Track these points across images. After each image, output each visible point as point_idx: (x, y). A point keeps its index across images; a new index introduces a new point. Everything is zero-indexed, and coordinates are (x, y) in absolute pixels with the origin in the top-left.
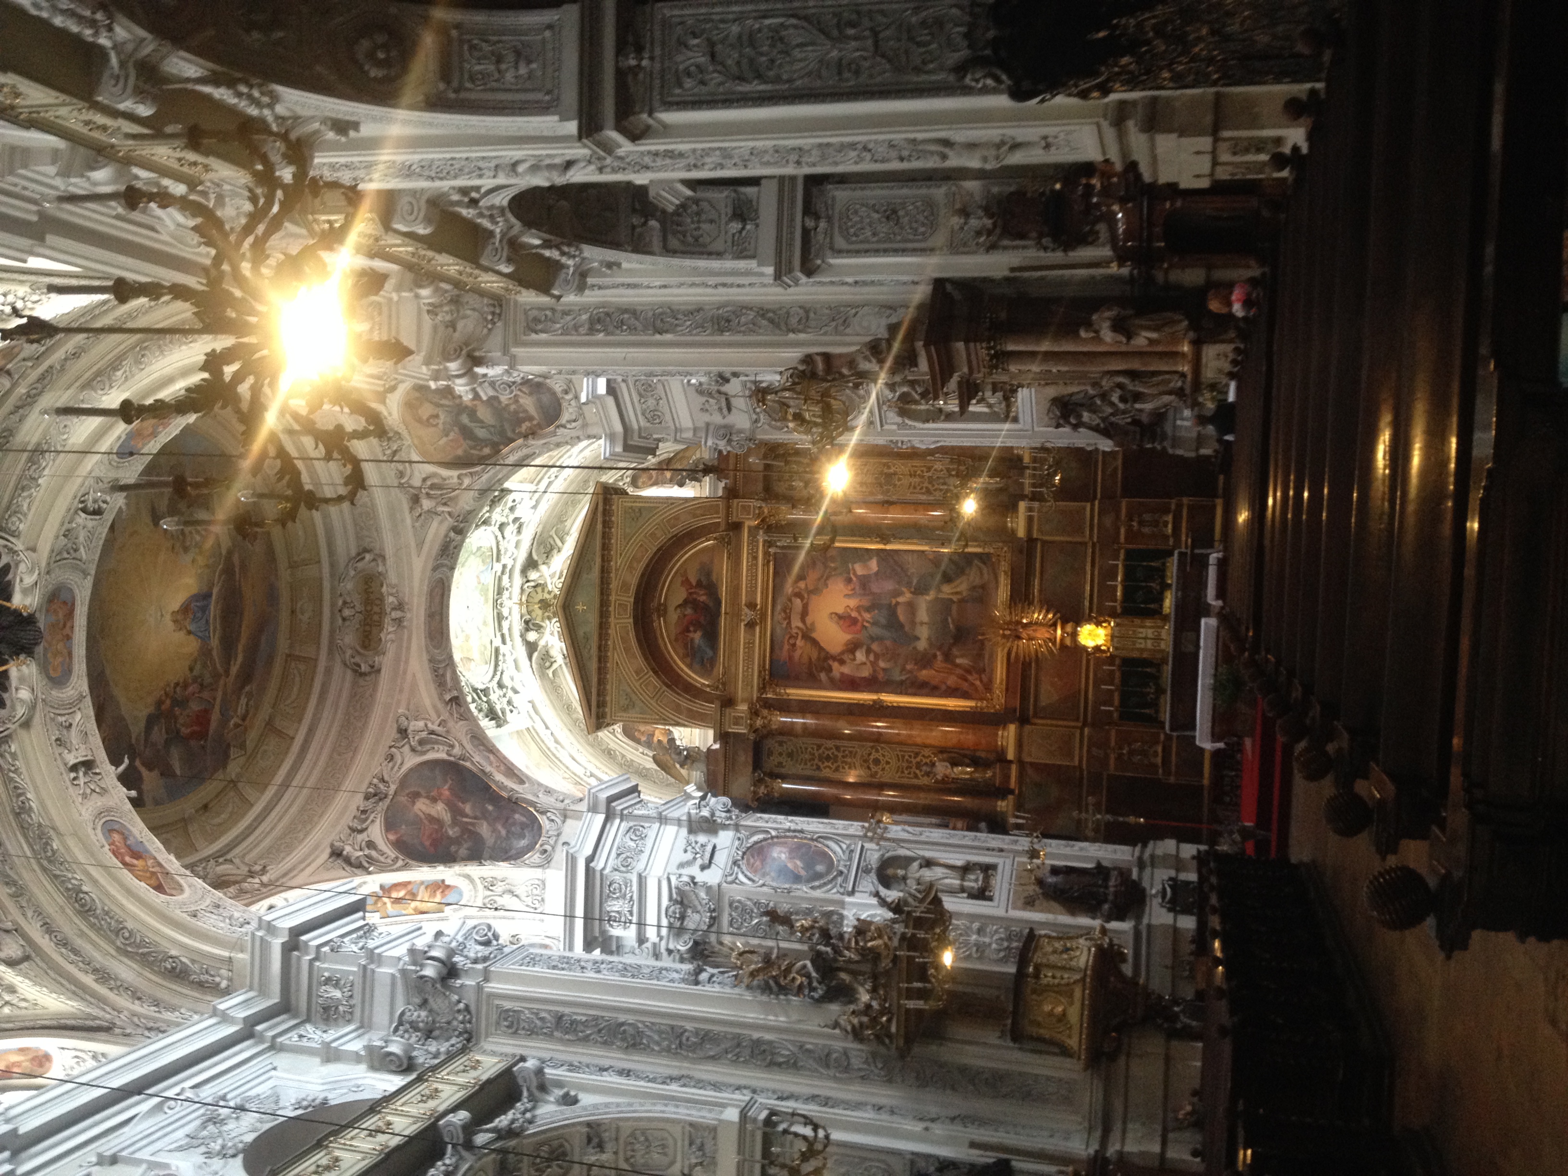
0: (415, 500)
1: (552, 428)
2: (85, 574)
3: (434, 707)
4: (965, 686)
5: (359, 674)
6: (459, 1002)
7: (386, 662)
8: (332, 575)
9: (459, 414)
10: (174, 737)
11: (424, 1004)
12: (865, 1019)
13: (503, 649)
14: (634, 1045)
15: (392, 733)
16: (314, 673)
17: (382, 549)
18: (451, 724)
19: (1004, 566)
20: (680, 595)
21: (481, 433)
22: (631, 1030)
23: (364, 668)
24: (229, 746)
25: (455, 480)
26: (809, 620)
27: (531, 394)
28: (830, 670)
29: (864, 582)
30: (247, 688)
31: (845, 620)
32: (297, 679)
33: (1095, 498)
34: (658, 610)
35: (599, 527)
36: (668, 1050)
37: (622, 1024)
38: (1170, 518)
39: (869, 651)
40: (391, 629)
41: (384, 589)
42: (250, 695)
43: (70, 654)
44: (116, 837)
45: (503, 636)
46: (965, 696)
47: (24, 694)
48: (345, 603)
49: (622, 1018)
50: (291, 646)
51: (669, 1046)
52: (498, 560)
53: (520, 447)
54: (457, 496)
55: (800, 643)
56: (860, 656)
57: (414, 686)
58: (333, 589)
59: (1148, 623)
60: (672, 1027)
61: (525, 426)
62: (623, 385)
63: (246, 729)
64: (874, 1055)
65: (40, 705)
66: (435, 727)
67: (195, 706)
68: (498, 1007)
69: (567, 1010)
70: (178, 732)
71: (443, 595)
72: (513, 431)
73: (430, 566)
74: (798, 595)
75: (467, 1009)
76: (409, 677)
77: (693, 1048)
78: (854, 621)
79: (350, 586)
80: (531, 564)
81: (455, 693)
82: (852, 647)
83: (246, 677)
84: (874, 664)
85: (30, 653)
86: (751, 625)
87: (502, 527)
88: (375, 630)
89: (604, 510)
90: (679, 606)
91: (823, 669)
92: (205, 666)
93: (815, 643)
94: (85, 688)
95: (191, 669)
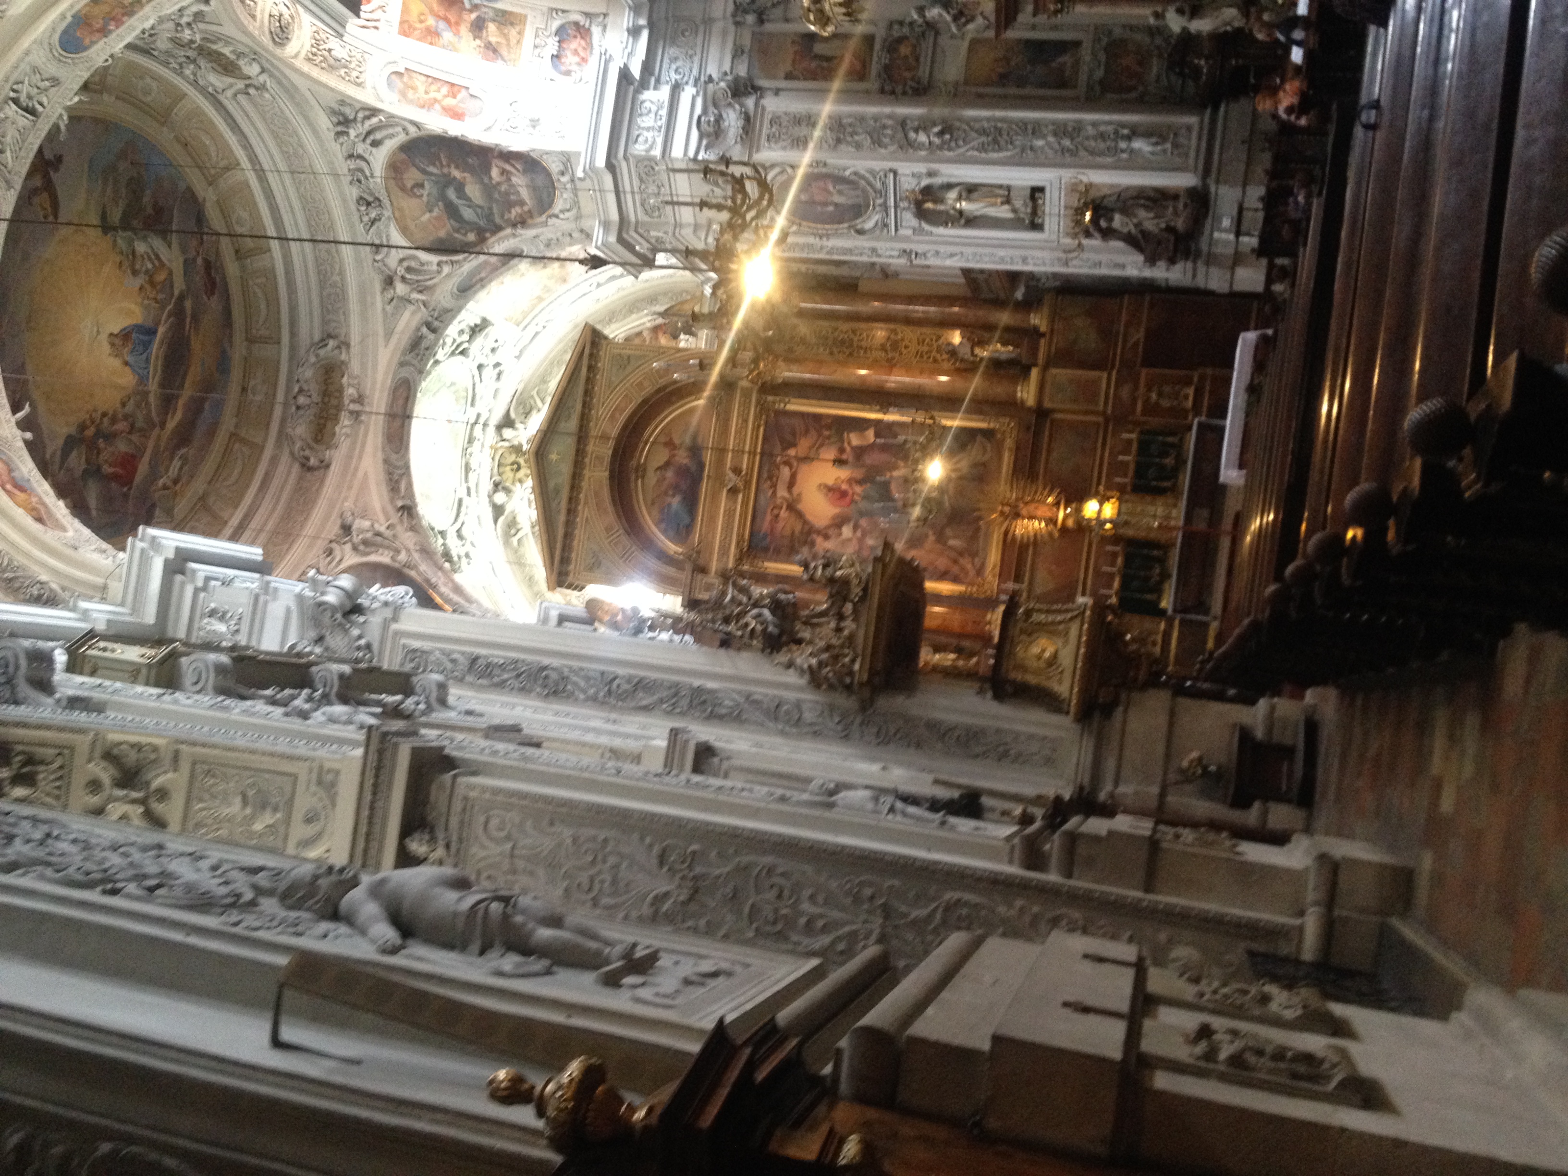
0: (389, 282)
1: (543, 218)
3: (384, 510)
4: (955, 569)
5: (306, 468)
6: (360, 637)
7: (337, 457)
8: (291, 358)
9: (446, 186)
10: (93, 471)
11: (320, 640)
12: (825, 656)
13: (466, 501)
14: (555, 693)
15: (333, 529)
16: (258, 460)
17: (347, 334)
18: (399, 529)
19: (1009, 443)
20: (661, 456)
21: (468, 214)
22: (554, 676)
23: (313, 462)
24: (153, 506)
25: (435, 267)
26: (796, 490)
27: (525, 172)
28: (813, 544)
29: (860, 452)
30: (183, 451)
31: (836, 493)
32: (240, 462)
33: (1113, 367)
34: (637, 470)
35: (584, 370)
36: (594, 699)
37: (545, 668)
38: (1191, 391)
39: (856, 527)
40: (347, 422)
41: (345, 380)
42: (185, 459)
45: (469, 489)
46: (956, 580)
48: (301, 391)
49: (546, 661)
50: (237, 426)
51: (597, 693)
52: (473, 404)
53: (507, 237)
54: (435, 285)
55: (784, 513)
56: (847, 531)
57: (364, 486)
58: (290, 372)
59: (1160, 501)
60: (603, 673)
61: (515, 211)
62: (624, 164)
63: (176, 494)
64: (832, 708)
66: (382, 529)
67: (122, 447)
68: (404, 646)
69: (483, 652)
70: (99, 468)
71: (407, 399)
72: (502, 216)
73: (396, 360)
74: (787, 463)
75: (368, 647)
76: (360, 474)
77: (623, 697)
78: (843, 494)
79: (309, 373)
80: (507, 422)
81: (408, 502)
82: (839, 523)
83: (183, 437)
84: (861, 541)
86: (733, 491)
87: (480, 367)
88: (329, 425)
89: (591, 355)
90: (659, 468)
91: (805, 543)
92: (138, 406)
93: (800, 515)
95: (124, 405)
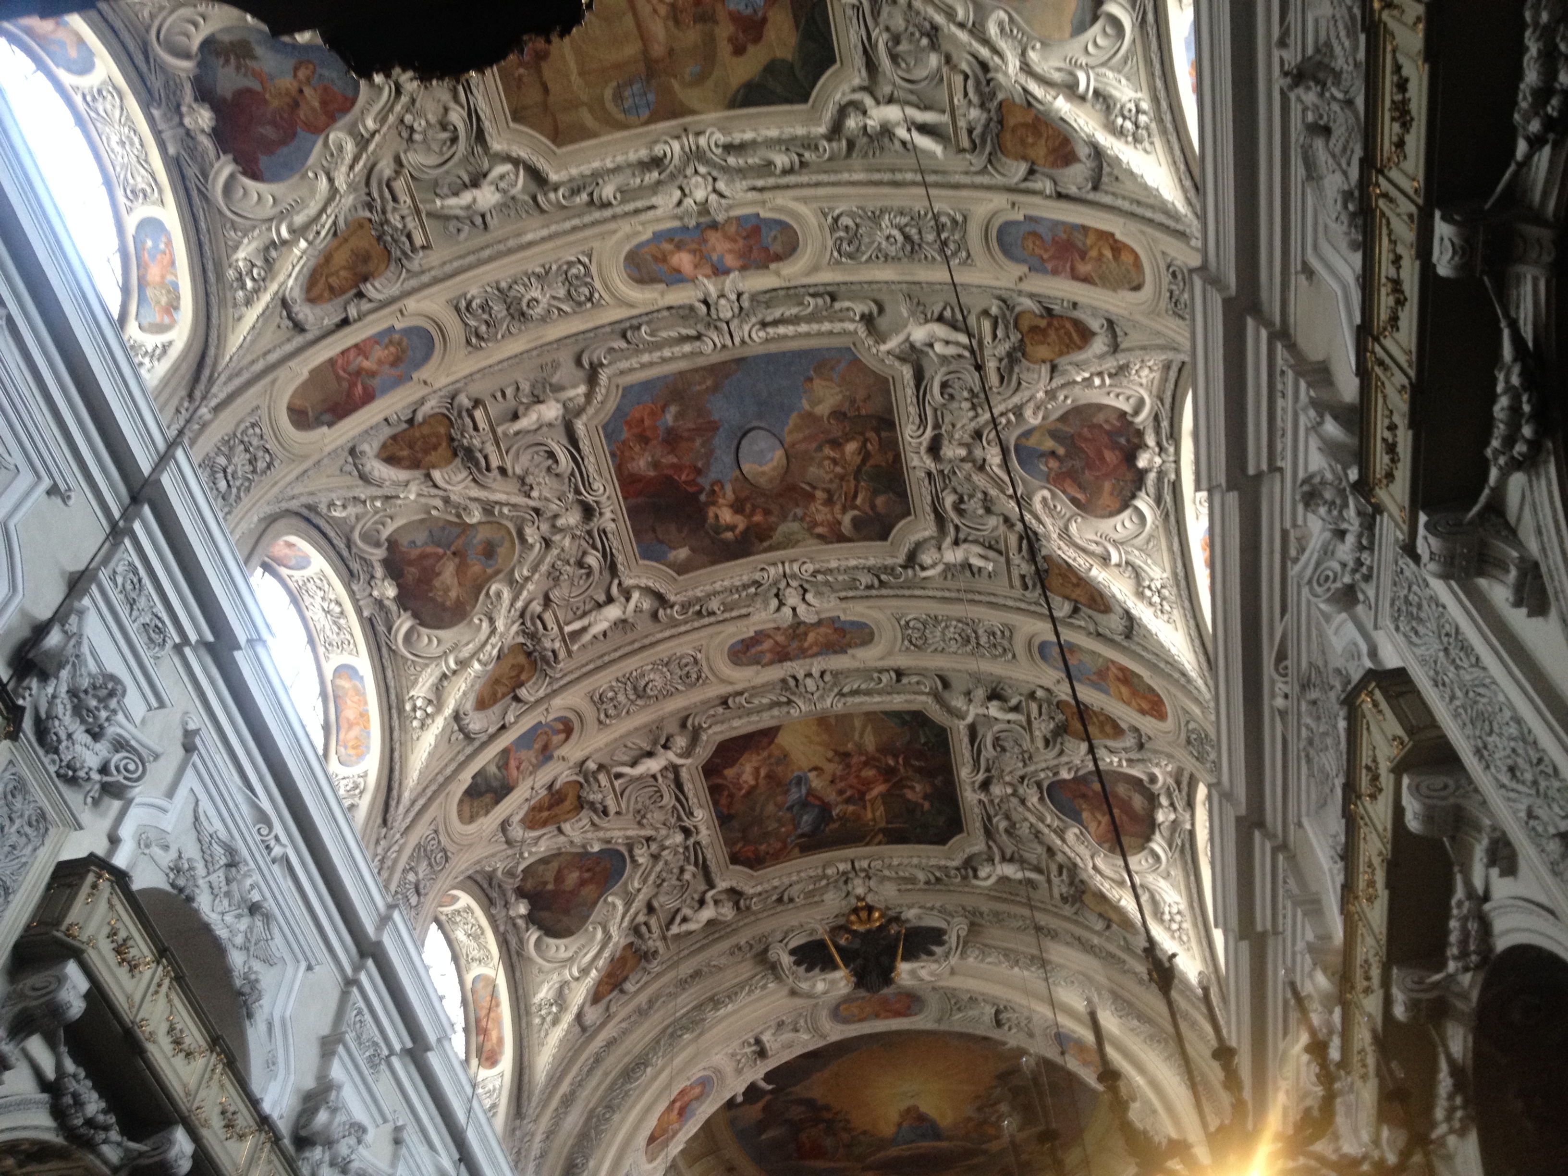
2: (939, 1021)
10: (796, 1127)
43: (861, 1020)
44: (697, 1091)
47: (820, 986)
65: (813, 1002)
85: (858, 985)
92: (870, 1145)
94: (834, 1038)
95: (864, 1133)
